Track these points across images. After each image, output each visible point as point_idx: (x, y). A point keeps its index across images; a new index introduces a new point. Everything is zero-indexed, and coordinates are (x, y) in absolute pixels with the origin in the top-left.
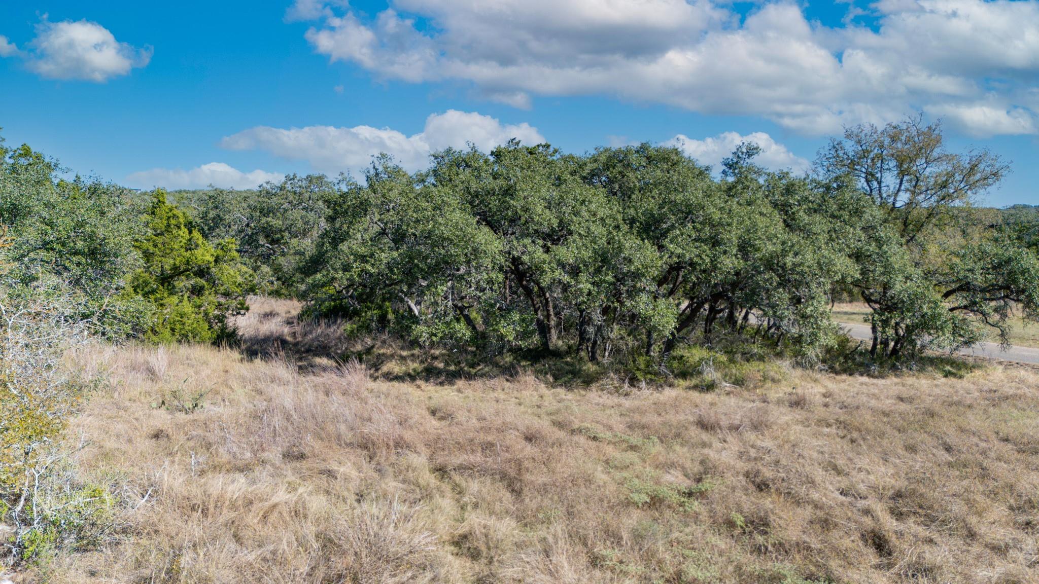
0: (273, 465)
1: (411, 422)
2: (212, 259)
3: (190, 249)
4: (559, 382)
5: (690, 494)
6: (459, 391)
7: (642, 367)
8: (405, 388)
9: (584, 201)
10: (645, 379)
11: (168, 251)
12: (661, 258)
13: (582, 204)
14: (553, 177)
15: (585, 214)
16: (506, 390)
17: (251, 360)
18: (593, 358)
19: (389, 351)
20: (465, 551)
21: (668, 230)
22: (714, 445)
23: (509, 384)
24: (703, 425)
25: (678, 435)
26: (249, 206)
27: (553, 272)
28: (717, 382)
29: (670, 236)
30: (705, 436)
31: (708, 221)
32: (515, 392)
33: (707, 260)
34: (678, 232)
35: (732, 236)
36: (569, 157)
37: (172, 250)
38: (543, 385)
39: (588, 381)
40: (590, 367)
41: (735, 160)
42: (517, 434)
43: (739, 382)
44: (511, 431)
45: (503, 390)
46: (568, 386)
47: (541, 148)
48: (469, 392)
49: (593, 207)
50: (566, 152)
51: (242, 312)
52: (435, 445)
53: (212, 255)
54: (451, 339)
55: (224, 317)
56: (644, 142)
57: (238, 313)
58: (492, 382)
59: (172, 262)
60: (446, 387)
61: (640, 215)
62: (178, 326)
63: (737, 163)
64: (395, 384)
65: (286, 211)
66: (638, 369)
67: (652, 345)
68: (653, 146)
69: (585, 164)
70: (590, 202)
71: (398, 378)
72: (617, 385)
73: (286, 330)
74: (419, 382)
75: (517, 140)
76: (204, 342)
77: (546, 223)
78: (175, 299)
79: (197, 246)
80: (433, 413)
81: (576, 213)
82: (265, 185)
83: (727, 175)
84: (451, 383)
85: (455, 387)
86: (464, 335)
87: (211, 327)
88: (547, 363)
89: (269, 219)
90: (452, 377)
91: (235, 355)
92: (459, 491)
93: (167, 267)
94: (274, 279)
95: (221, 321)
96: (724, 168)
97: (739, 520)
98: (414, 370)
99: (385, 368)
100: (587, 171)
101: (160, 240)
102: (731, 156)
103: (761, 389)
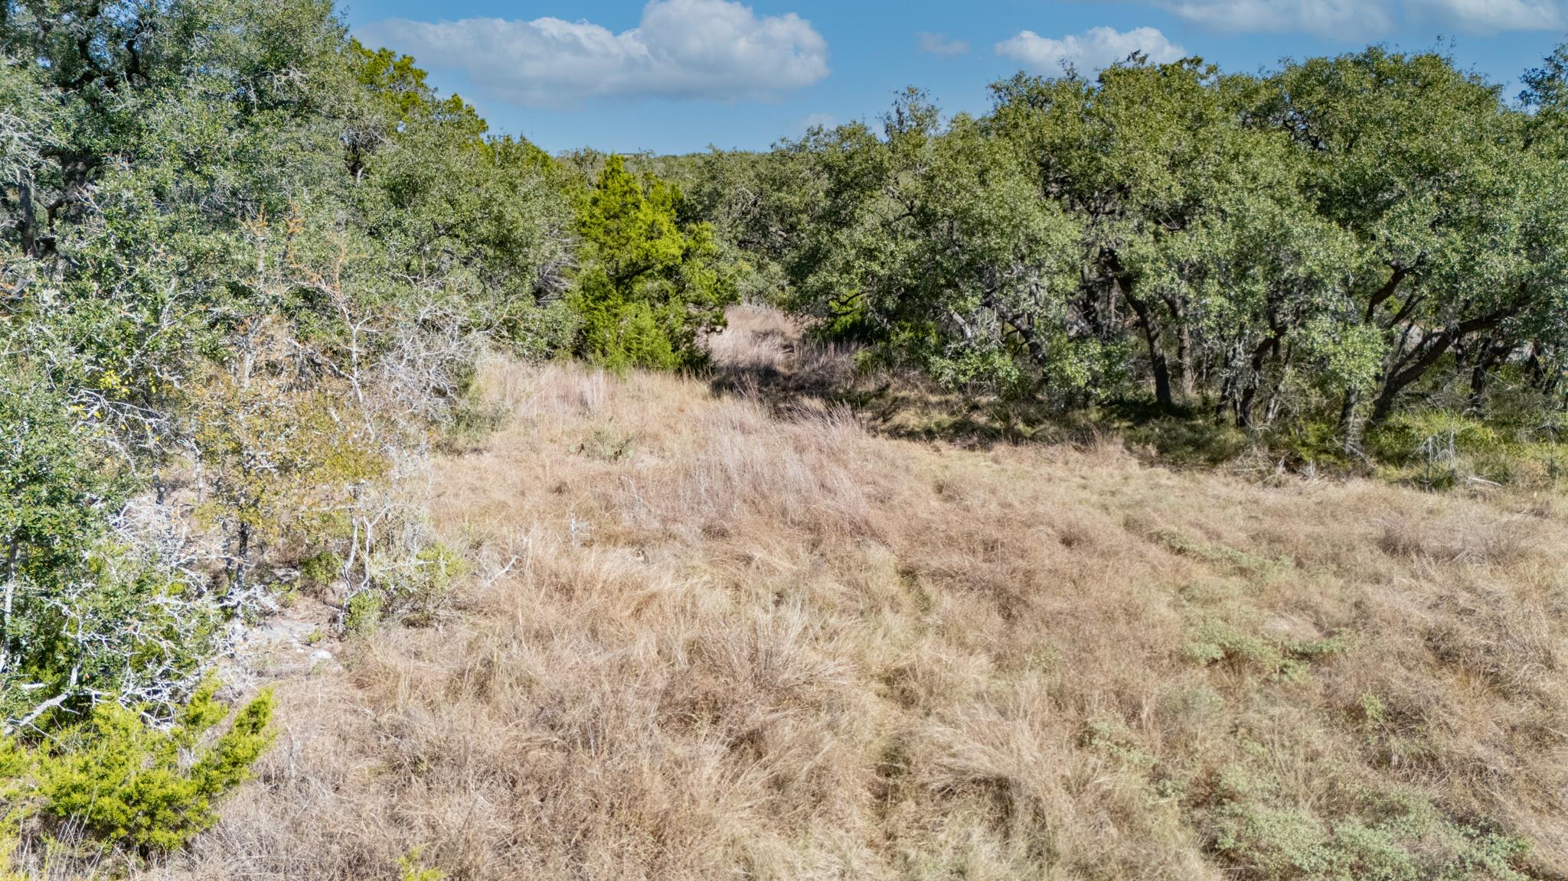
0: (683, 542)
1: (896, 501)
2: (678, 253)
3: (652, 238)
4: (1168, 457)
5: (1304, 656)
6: (996, 460)
7: (1312, 440)
8: (918, 450)
9: (1236, 156)
10: (1317, 460)
11: (623, 241)
12: (1361, 253)
13: (1231, 161)
14: (1189, 115)
15: (1237, 178)
16: (1071, 465)
17: (719, 396)
18: (1241, 424)
19: (913, 395)
20: (897, 693)
21: (1388, 204)
22: (1395, 581)
23: (1077, 454)
24: (1390, 545)
25: (1335, 558)
26: (758, 176)
27: (1160, 276)
28: (1460, 473)
29: (1388, 214)
30: (1384, 564)
31: (1469, 187)
32: (1085, 468)
33: (1455, 258)
34: (1405, 208)
35: (1512, 217)
36: (1231, 79)
37: (628, 239)
38: (1135, 461)
39: (1218, 457)
40: (1232, 436)
41: (1549, 72)
42: (1050, 531)
43: (1504, 478)
44: (1042, 527)
45: (1067, 463)
46: (1177, 465)
47: (1185, 66)
48: (1010, 464)
49: (1254, 164)
50: (1227, 70)
51: (719, 328)
52: (919, 534)
53: (681, 247)
54: (990, 379)
55: (694, 334)
56: (1374, 45)
57: (714, 330)
58: (1051, 449)
59: (628, 257)
60: (978, 452)
61: (1336, 176)
62: (635, 346)
63: (1552, 78)
64: (904, 443)
65: (805, 181)
66: (1304, 444)
67: (1352, 405)
68: (1391, 51)
69: (1257, 91)
70: (1248, 156)
71: (912, 435)
72: (1264, 468)
73: (779, 357)
74: (938, 442)
75: (1142, 54)
76: (664, 368)
77: (1162, 194)
78: (632, 307)
79: (661, 233)
80: (940, 489)
81: (1220, 177)
82: (779, 144)
83: (1528, 103)
84: (986, 448)
85: (992, 453)
86: (1008, 374)
87: (675, 349)
88: (1155, 428)
89: (782, 195)
90: (989, 437)
91: (703, 387)
92: (925, 605)
93: (622, 264)
94: (785, 282)
95: (689, 340)
96: (1526, 87)
97: (1374, 706)
98: (938, 424)
99: (897, 419)
100: (1259, 103)
101: (612, 224)
102: (1541, 65)
103: (1544, 493)
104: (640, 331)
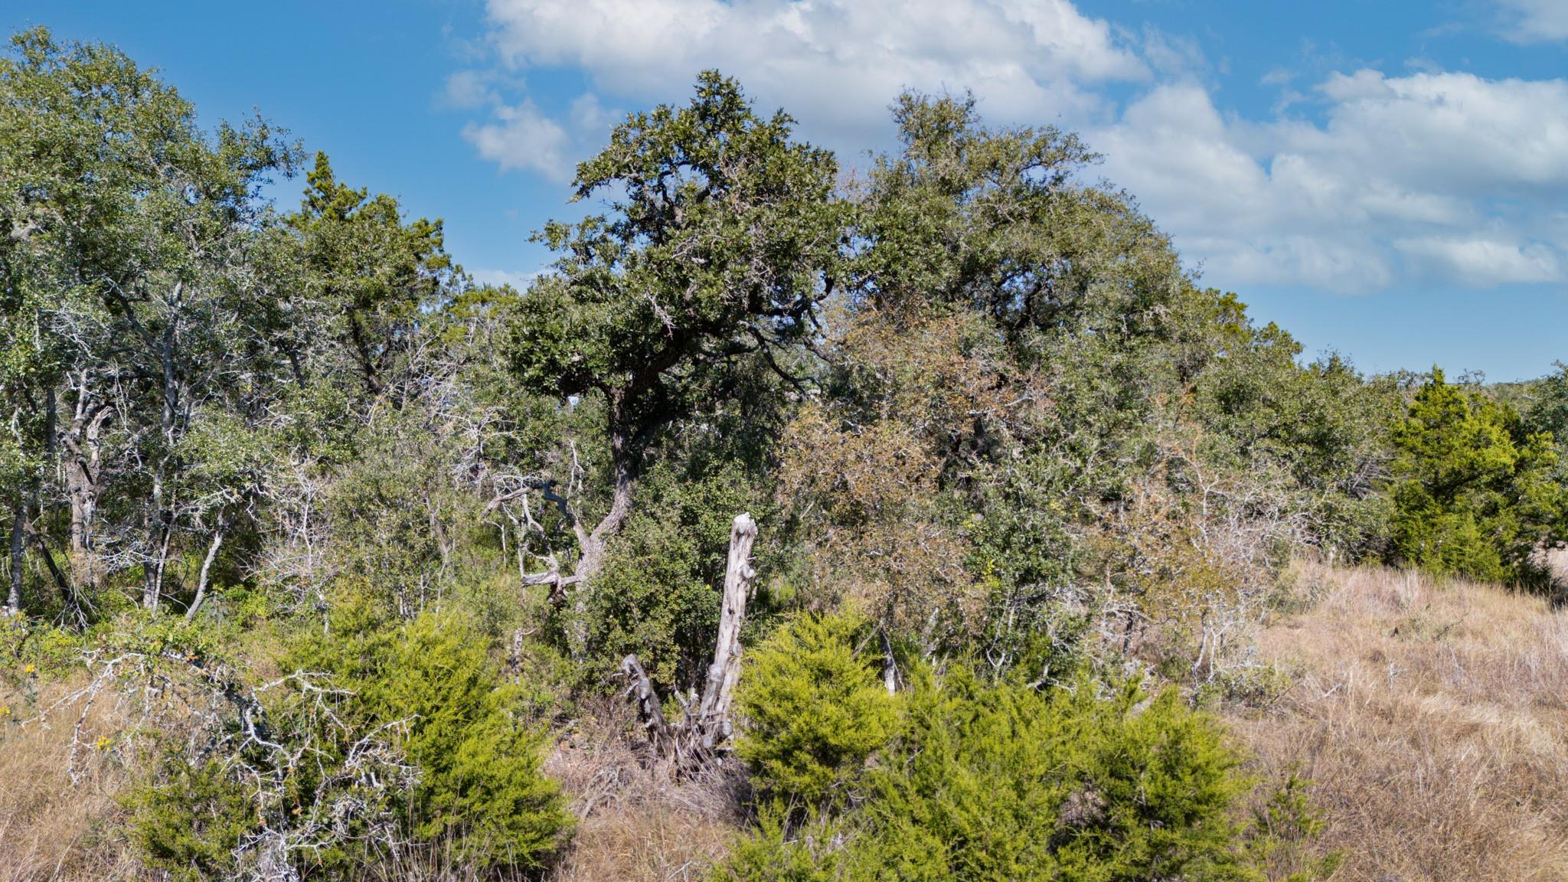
2: (1511, 462)
3: (1478, 448)
11: (1443, 450)
17: (1559, 610)
37: (1450, 448)
51: (1560, 543)
53: (1513, 457)
55: (1529, 549)
57: (1554, 545)
59: (1449, 466)
62: (1455, 556)
76: (1491, 581)
78: (1452, 518)
79: (1489, 442)
87: (1505, 562)
91: (1540, 602)
93: (1442, 473)
95: (1523, 555)
101: (1432, 434)
104: (1463, 543)
